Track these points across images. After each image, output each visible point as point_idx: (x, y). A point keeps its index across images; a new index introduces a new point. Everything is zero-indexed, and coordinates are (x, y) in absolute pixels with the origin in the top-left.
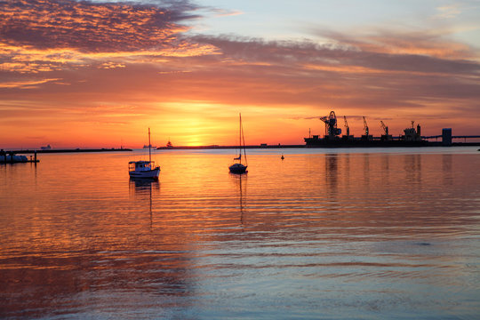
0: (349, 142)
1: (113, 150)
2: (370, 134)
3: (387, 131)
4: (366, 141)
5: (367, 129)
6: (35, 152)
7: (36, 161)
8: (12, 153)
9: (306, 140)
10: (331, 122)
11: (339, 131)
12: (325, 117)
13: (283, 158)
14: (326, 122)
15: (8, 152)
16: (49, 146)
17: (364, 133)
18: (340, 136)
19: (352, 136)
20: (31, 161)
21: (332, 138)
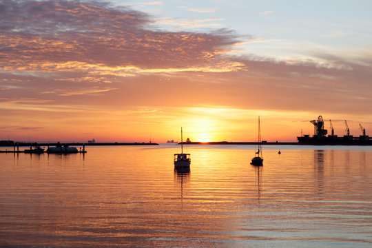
0: (334, 140)
1: (143, 144)
2: (350, 134)
3: (364, 133)
4: (348, 140)
5: (348, 130)
6: (84, 145)
7: (84, 152)
8: (66, 145)
9: (299, 138)
10: (319, 124)
11: (325, 132)
12: (314, 121)
13: (279, 153)
14: (315, 124)
15: (63, 144)
16: (94, 140)
17: (346, 134)
18: (327, 136)
19: (336, 136)
20: (80, 152)
21: (320, 138)
